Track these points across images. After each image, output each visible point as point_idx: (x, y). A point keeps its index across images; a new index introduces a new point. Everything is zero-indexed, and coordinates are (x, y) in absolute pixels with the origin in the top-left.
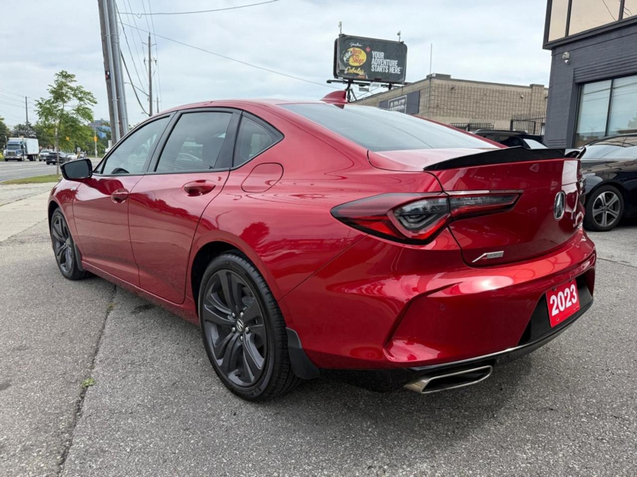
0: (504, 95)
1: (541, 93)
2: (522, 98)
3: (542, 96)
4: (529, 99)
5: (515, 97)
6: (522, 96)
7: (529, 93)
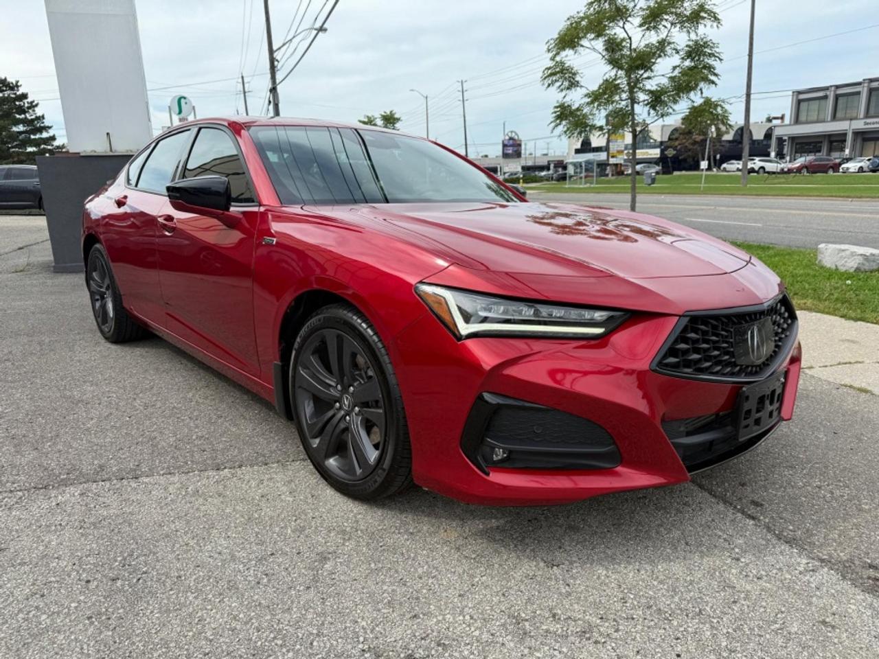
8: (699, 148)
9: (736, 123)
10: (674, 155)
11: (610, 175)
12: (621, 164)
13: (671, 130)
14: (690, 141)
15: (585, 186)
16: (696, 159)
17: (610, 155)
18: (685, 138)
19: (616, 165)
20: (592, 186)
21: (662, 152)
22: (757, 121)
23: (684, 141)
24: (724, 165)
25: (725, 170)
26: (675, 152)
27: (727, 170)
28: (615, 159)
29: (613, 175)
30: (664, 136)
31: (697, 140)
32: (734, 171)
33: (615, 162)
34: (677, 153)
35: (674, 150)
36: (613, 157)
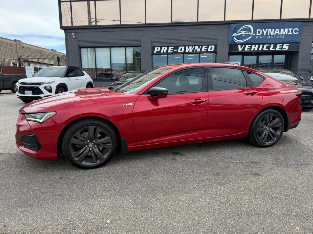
0: (2, 43)
1: (20, 45)
2: (12, 46)
3: (21, 46)
4: (16, 47)
5: (9, 45)
6: (12, 45)
7: (15, 44)
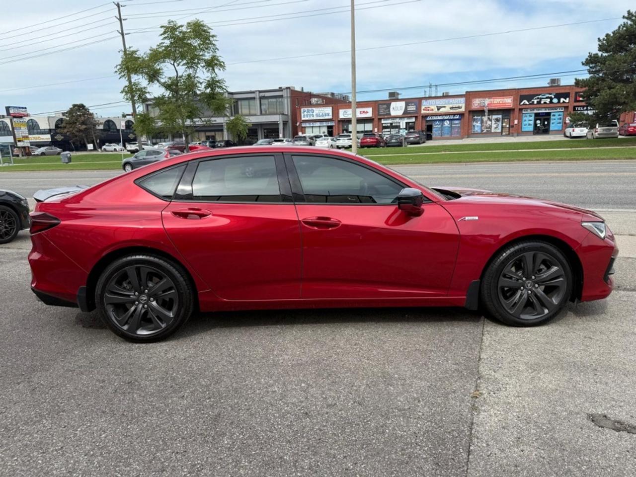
8: (84, 135)
9: (101, 117)
10: (62, 139)
11: (21, 156)
12: (28, 147)
13: (56, 121)
14: (76, 129)
15: (4, 165)
16: (82, 142)
17: (17, 140)
18: (71, 127)
19: (24, 148)
20: (10, 165)
21: (52, 137)
22: (115, 116)
23: (71, 129)
24: (104, 147)
25: (105, 150)
26: (62, 137)
27: (107, 150)
28: (21, 143)
29: (23, 156)
30: (51, 125)
31: (81, 128)
32: (112, 151)
33: (23, 146)
34: (64, 138)
35: (62, 136)
36: (19, 141)
